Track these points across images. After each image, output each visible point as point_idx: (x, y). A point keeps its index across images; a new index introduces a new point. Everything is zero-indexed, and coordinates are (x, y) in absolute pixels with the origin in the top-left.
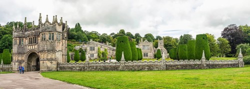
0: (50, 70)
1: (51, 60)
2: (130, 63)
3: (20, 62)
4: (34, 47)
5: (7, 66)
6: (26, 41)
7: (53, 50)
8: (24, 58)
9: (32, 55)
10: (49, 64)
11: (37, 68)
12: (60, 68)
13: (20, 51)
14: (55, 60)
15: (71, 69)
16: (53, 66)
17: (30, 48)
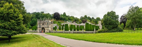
0: (47, 32)
1: (48, 30)
2: (66, 31)
3: (40, 30)
4: (43, 26)
5: (36, 31)
6: (41, 24)
7: (48, 27)
8: (41, 29)
9: (43, 28)
10: (47, 31)
11: (44, 32)
12: (50, 32)
13: (40, 27)
14: (49, 30)
15: (53, 32)
16: (48, 31)
17: (42, 26)
